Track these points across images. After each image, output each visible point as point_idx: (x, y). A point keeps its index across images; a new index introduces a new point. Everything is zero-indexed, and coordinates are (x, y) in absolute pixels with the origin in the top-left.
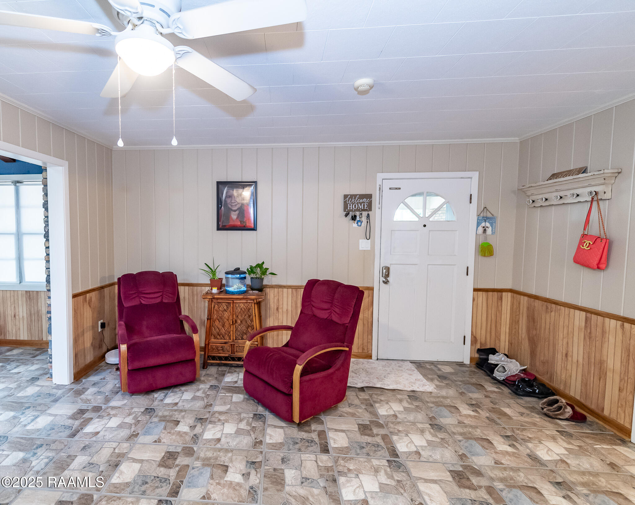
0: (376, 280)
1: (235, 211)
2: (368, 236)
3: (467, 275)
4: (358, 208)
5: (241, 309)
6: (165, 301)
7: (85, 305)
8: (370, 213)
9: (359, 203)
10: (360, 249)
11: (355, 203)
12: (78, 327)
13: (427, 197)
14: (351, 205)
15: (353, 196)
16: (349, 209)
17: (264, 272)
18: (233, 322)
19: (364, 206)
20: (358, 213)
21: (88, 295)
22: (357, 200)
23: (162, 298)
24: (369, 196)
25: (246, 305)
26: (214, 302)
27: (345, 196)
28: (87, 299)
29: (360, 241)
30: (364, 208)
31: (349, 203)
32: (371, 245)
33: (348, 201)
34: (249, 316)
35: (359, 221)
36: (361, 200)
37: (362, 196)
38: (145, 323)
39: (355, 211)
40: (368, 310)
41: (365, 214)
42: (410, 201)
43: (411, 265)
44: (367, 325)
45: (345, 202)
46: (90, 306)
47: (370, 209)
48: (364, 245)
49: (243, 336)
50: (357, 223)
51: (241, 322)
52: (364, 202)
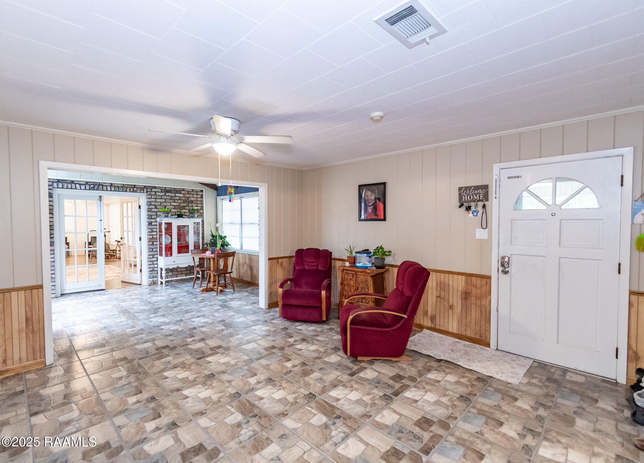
0: (494, 270)
1: (370, 206)
2: (485, 225)
3: (619, 273)
4: (473, 199)
5: (361, 280)
6: (319, 268)
7: (278, 266)
8: (486, 203)
9: (474, 194)
10: (477, 237)
11: (470, 194)
12: (272, 278)
13: (558, 183)
14: (466, 197)
15: (467, 188)
16: (464, 200)
17: (384, 253)
18: (355, 288)
19: (479, 196)
20: (473, 204)
21: (280, 260)
22: (472, 192)
23: (318, 266)
24: (486, 187)
25: (364, 277)
26: (345, 272)
27: (460, 189)
28: (280, 262)
29: (477, 230)
30: (479, 198)
31: (464, 195)
32: (488, 234)
33: (463, 193)
34: (367, 285)
35: (475, 211)
36: (477, 191)
37: (477, 188)
38: (304, 280)
39: (471, 201)
40: (486, 298)
41: (481, 204)
42: (535, 188)
43: (538, 257)
44: (484, 313)
45: (460, 194)
46: (281, 267)
47: (487, 200)
48: (481, 234)
49: (362, 300)
50: (472, 213)
51: (361, 289)
52: (479, 193)
